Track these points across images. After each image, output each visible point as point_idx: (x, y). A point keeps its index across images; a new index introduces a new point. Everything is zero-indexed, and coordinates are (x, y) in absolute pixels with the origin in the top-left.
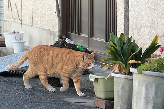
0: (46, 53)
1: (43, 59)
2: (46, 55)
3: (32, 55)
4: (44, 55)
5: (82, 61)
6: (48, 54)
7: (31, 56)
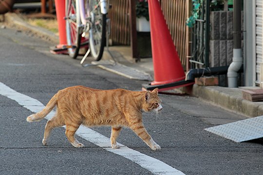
0: (85, 96)
1: (82, 105)
2: (86, 99)
3: (65, 98)
4: (83, 99)
5: (145, 102)
6: (89, 98)
7: (63, 99)
